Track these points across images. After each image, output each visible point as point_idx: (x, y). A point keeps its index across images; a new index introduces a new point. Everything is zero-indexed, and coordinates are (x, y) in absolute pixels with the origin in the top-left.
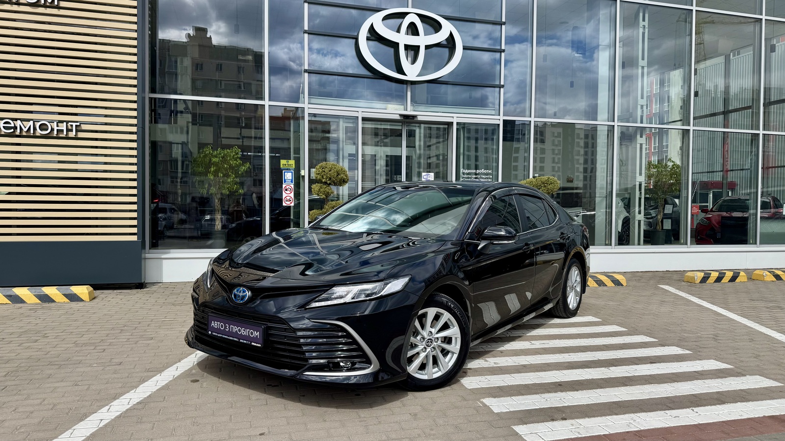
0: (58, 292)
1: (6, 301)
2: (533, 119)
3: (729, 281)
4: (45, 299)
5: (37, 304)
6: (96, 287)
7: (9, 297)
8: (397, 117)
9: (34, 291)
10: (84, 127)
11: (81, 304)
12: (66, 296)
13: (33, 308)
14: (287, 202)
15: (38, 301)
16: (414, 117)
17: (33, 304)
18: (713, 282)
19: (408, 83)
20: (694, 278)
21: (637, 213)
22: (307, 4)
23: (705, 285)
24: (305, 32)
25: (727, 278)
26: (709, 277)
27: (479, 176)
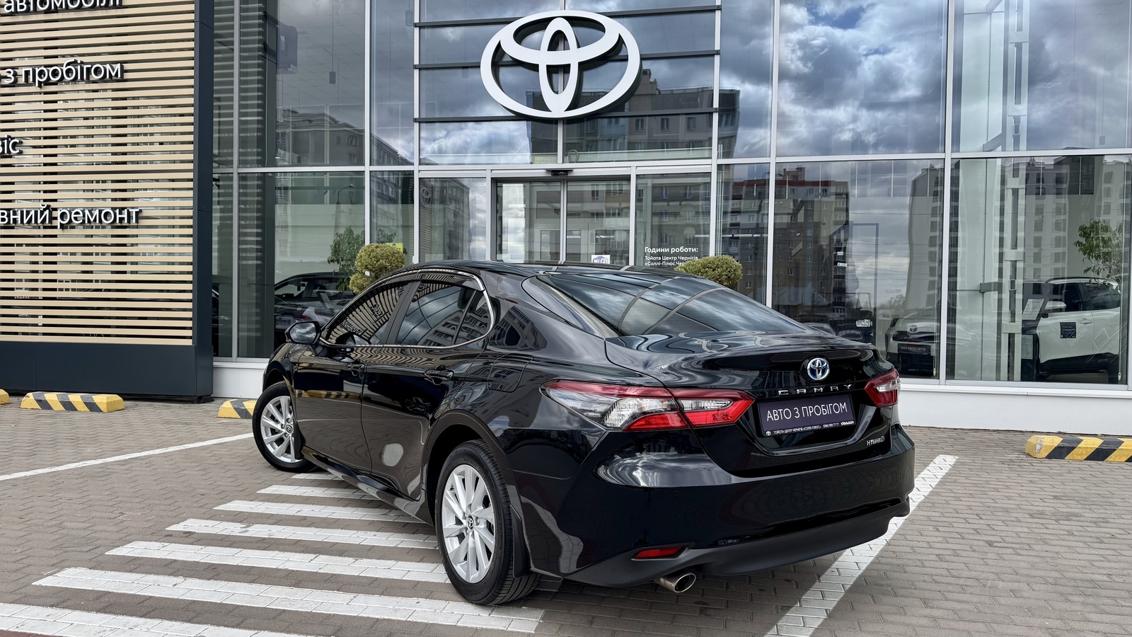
0: (81, 400)
1: (37, 406)
2: (773, 161)
3: (1128, 460)
4: (69, 406)
5: (62, 411)
6: (126, 397)
7: (39, 401)
8: (542, 173)
9: (60, 396)
10: (143, 213)
11: (100, 414)
12: (87, 404)
13: (60, 415)
15: (62, 408)
16: (566, 171)
17: (59, 411)
18: (1079, 458)
19: (557, 124)
20: (1035, 446)
21: (1006, 319)
22: (418, 29)
23: (1055, 462)
24: (415, 67)
25: (1125, 453)
26: (1073, 448)
27: (675, 258)
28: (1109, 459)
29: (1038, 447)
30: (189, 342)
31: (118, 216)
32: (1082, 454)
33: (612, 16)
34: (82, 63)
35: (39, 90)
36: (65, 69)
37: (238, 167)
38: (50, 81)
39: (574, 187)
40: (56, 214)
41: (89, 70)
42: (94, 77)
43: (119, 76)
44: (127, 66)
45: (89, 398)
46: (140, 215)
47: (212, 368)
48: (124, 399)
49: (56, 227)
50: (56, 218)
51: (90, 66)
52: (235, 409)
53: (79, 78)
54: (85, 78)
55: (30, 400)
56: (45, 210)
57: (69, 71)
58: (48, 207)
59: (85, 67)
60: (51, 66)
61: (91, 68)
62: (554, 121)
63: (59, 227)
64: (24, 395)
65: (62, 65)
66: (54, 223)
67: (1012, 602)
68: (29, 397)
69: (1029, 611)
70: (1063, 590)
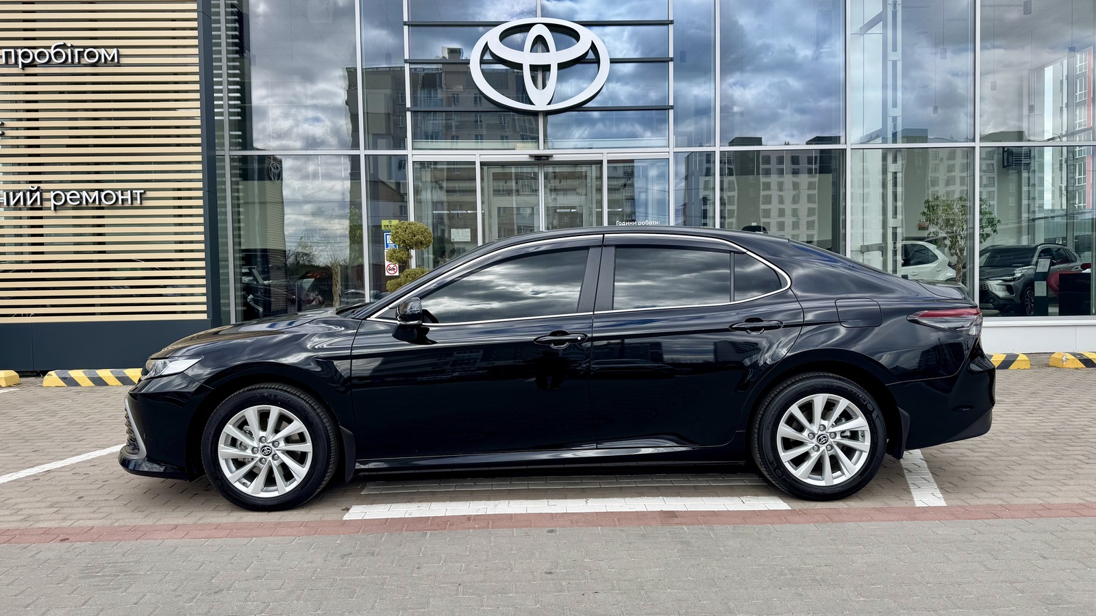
0: (111, 375)
1: (62, 383)
2: (717, 149)
4: (99, 382)
5: (91, 386)
7: (64, 379)
8: (526, 158)
9: (88, 373)
10: (149, 194)
12: (119, 378)
13: (90, 390)
14: (390, 272)
15: (92, 384)
16: (548, 157)
17: (88, 387)
19: (538, 115)
22: (407, 27)
24: (406, 61)
30: (204, 317)
33: (586, 24)
35: (21, 71)
37: (230, 150)
39: (550, 170)
44: (123, 51)
45: (120, 372)
49: (49, 209)
55: (53, 378)
62: (535, 114)
64: (45, 373)
65: (49, 47)
66: (46, 204)
67: (1017, 445)
68: (51, 375)
69: (1032, 449)
70: (1038, 438)
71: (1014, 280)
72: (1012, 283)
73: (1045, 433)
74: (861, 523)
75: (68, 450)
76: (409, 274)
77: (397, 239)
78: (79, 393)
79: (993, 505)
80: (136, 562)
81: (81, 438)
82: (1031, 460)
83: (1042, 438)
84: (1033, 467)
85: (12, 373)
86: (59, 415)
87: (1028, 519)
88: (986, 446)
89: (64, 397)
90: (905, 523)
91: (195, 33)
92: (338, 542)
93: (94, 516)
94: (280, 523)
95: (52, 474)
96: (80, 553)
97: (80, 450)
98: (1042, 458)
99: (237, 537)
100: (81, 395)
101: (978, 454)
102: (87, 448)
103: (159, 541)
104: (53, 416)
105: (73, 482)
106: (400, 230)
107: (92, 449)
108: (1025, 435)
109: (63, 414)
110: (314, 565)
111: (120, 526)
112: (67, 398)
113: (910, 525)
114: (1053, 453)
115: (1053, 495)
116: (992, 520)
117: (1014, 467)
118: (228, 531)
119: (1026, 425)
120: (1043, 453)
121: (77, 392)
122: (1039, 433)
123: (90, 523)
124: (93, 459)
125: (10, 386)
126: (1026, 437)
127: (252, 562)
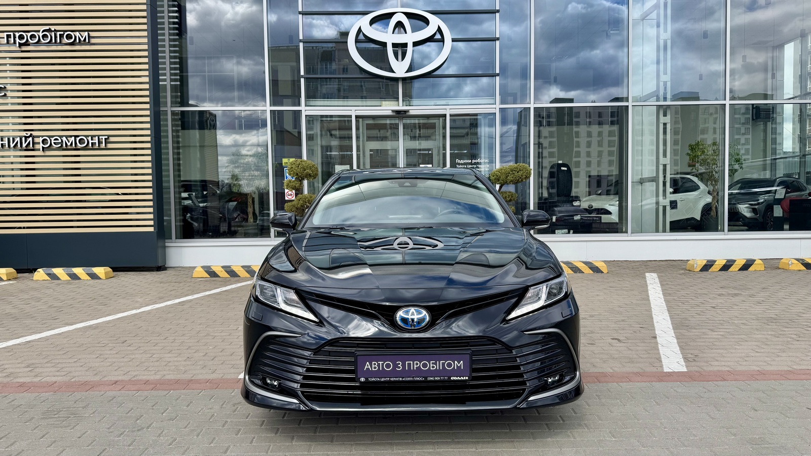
0: (83, 272)
1: (47, 278)
2: (532, 106)
3: (740, 270)
4: (74, 277)
6: (115, 269)
7: (49, 275)
8: (390, 113)
9: (66, 270)
10: (112, 139)
11: (100, 281)
12: (88, 274)
13: (67, 282)
14: (289, 197)
15: (69, 279)
16: (405, 112)
17: (66, 281)
18: (716, 270)
19: (398, 80)
20: (693, 265)
21: (661, 198)
22: (301, 15)
23: (705, 273)
24: (301, 41)
25: (738, 266)
26: (713, 265)
27: (475, 166)
28: (730, 270)
29: (695, 266)
30: (151, 229)
31: (90, 142)
32: (717, 268)
33: (433, 13)
34: (55, 30)
35: (18, 49)
36: (41, 34)
37: (171, 107)
38: (28, 43)
39: (408, 121)
40: (36, 140)
41: (61, 36)
42: (65, 40)
43: (87, 41)
44: (92, 34)
45: (90, 270)
46: (107, 141)
47: (165, 247)
48: (114, 271)
49: (39, 150)
50: (39, 143)
51: (62, 33)
52: (206, 271)
53: (53, 41)
54: (58, 41)
55: (40, 274)
56: (29, 137)
57: (44, 36)
58: (31, 135)
59: (58, 33)
60: (28, 32)
61: (64, 34)
62: (396, 80)
63: (41, 150)
64: (35, 270)
65: (39, 31)
66: (37, 146)
67: (746, 327)
68: (39, 272)
69: (757, 329)
70: (763, 321)
71: (758, 204)
72: (756, 207)
73: (769, 318)
74: (621, 383)
75: (46, 326)
76: (301, 199)
77: (292, 173)
78: (59, 284)
79: (722, 371)
80: (83, 408)
81: (56, 317)
82: (755, 338)
83: (766, 321)
84: (756, 343)
85: (11, 270)
86: (42, 301)
87: (746, 382)
88: (723, 327)
89: (48, 288)
90: (654, 383)
91: (145, 20)
92: (233, 394)
93: (58, 374)
94: (192, 380)
95: (31, 343)
96: (44, 401)
97: (54, 326)
98: (764, 336)
99: (159, 389)
100: (61, 286)
101: (716, 333)
102: (60, 324)
103: (103, 393)
104: (38, 301)
105: (46, 349)
106: (293, 166)
107: (63, 325)
108: (754, 320)
109: (45, 300)
110: (212, 411)
111: (75, 382)
112: (50, 288)
113: (658, 385)
114: (773, 333)
115: (768, 364)
116: (719, 382)
117: (742, 343)
118: (153, 386)
119: (756, 312)
120: (765, 333)
121: (57, 284)
122: (764, 318)
123: (54, 379)
124: (63, 333)
125: (10, 280)
126: (753, 321)
127: (168, 409)
